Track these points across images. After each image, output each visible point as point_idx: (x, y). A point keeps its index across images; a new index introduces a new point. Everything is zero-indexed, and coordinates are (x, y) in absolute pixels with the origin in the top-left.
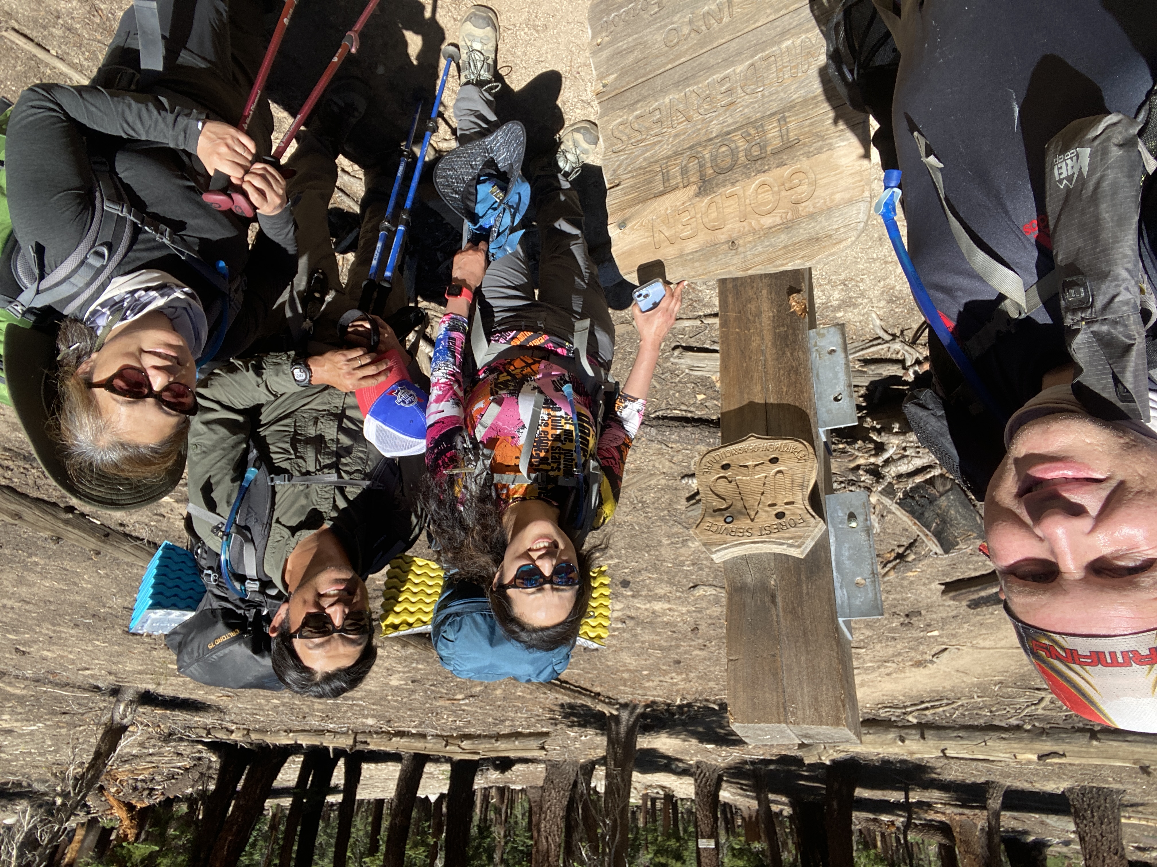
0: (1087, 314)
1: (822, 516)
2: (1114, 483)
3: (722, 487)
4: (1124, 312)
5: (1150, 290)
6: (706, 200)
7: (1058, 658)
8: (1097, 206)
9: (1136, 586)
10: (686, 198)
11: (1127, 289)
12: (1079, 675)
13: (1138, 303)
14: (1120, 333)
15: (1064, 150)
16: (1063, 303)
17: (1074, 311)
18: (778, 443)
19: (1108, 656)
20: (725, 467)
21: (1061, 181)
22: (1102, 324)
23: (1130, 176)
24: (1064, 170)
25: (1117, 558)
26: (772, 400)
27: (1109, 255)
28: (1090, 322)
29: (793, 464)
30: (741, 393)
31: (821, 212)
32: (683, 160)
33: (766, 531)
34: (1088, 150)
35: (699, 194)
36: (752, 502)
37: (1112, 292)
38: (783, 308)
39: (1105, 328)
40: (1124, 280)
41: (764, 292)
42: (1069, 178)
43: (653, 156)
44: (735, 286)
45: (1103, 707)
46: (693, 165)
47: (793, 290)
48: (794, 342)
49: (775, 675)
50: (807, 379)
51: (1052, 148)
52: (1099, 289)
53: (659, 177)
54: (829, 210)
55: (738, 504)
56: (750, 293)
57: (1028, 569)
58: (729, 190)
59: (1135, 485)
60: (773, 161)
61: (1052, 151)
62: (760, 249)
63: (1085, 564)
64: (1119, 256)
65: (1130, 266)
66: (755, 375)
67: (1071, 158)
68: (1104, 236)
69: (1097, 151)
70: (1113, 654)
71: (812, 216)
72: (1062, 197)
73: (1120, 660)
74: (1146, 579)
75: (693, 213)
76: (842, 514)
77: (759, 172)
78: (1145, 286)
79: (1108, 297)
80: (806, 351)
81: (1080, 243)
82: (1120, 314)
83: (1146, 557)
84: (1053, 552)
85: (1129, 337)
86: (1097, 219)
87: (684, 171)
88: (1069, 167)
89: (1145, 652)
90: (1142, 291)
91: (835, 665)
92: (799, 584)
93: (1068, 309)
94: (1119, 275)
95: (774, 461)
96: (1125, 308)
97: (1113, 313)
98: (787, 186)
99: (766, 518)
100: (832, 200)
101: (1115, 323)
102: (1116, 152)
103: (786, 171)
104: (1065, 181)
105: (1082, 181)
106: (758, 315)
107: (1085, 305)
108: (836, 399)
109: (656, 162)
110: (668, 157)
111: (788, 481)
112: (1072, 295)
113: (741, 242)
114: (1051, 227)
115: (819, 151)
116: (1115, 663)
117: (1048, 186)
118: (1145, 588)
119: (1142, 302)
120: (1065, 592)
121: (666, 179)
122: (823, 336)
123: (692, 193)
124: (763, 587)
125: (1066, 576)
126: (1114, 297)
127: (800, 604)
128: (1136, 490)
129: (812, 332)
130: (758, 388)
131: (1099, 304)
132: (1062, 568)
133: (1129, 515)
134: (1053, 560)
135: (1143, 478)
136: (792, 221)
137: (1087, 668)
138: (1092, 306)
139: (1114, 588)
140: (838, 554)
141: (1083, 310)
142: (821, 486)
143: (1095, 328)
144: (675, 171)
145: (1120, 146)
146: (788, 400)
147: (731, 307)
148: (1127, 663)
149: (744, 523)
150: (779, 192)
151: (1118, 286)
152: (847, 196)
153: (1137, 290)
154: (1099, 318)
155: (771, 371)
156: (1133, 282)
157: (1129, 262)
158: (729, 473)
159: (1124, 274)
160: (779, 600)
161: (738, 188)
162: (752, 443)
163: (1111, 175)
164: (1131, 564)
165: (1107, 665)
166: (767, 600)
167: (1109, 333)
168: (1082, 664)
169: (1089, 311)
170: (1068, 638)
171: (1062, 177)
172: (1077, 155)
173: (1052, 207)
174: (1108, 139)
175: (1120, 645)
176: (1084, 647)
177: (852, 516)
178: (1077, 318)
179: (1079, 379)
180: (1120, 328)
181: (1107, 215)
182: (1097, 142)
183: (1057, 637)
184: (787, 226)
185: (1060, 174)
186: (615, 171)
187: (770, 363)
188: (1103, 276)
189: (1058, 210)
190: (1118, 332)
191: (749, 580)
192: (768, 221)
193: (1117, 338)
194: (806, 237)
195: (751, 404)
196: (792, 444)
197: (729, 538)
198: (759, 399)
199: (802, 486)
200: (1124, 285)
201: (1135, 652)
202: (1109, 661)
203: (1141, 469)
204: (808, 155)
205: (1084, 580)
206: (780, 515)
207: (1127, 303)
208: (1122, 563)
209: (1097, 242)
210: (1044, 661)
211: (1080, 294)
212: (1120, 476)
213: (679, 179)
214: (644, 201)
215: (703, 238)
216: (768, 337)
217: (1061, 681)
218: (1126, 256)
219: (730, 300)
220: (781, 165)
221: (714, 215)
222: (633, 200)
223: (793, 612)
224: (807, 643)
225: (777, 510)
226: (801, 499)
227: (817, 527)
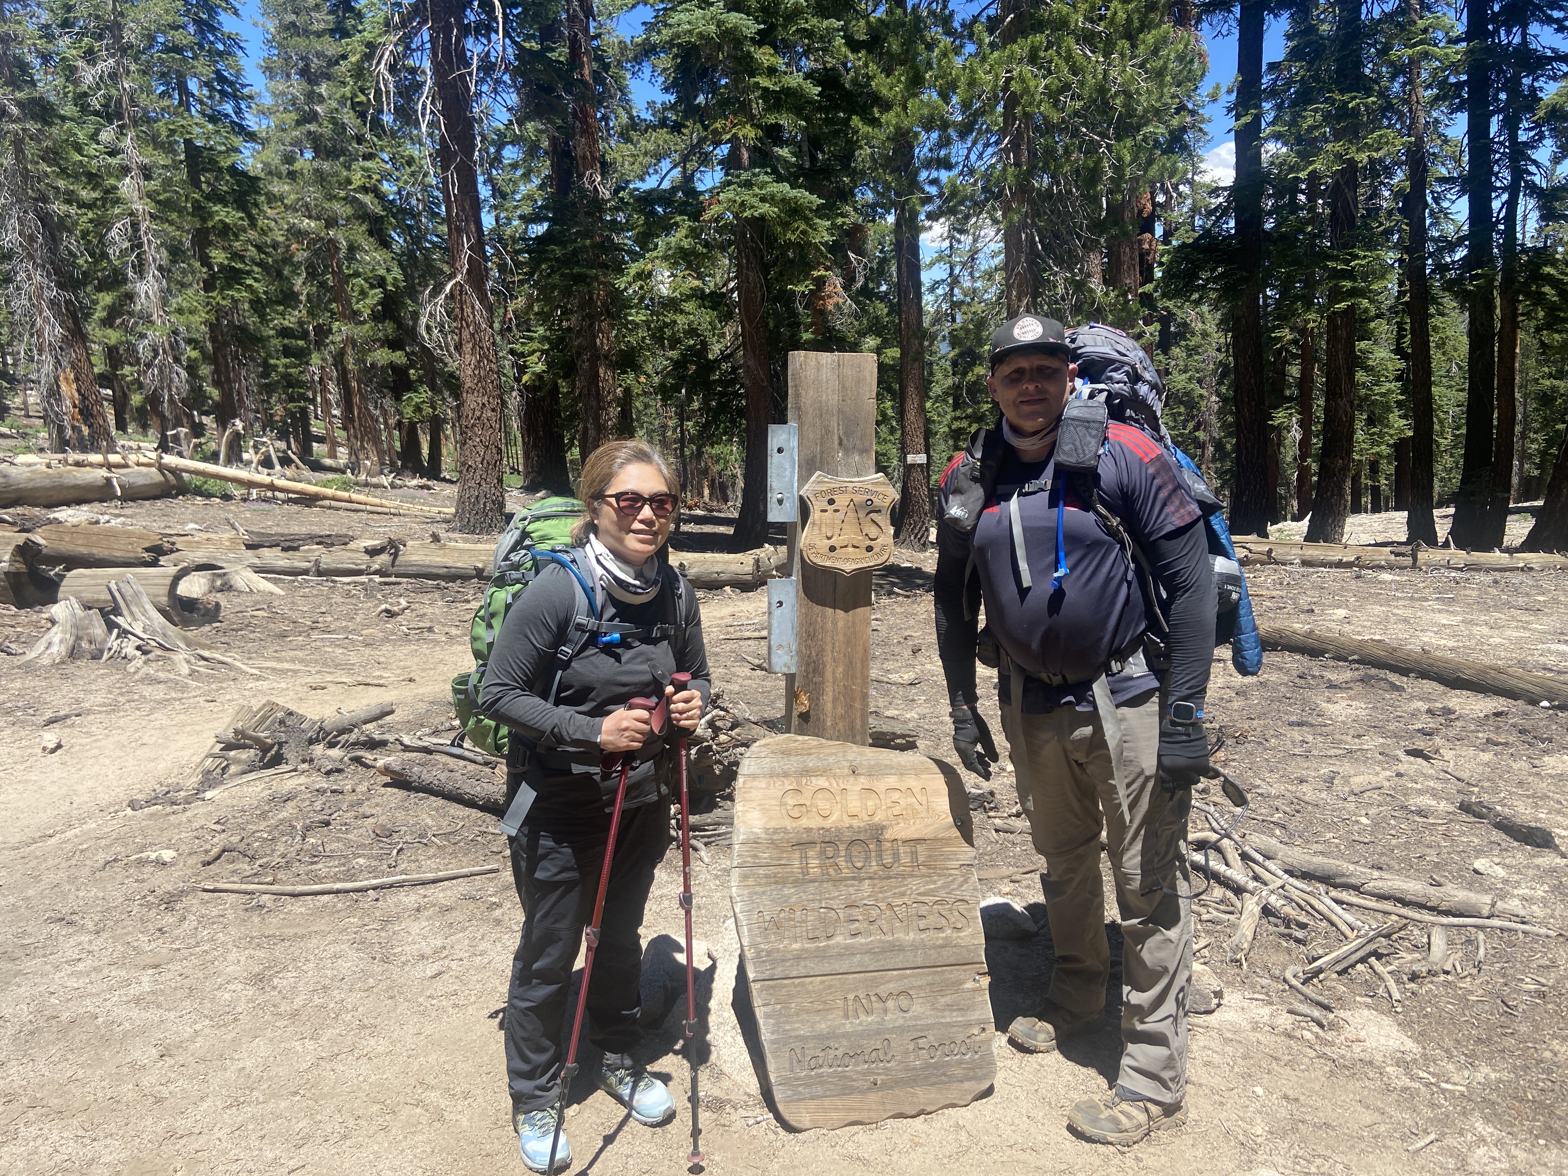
1: (801, 498)
3: (873, 531)
6: (876, 819)
10: (896, 828)
18: (828, 564)
20: (869, 549)
26: (830, 611)
29: (818, 543)
30: (854, 623)
31: (778, 775)
32: (897, 869)
33: (843, 491)
35: (883, 828)
36: (852, 514)
38: (815, 700)
41: (829, 724)
43: (927, 883)
44: (854, 737)
46: (888, 860)
47: (805, 717)
48: (808, 665)
49: (844, 387)
50: (801, 625)
53: (921, 859)
54: (772, 775)
55: (862, 514)
56: (841, 725)
58: (855, 823)
60: (815, 836)
62: (831, 760)
66: (841, 638)
71: (786, 775)
75: (890, 812)
76: (787, 504)
77: (828, 830)
80: (799, 652)
87: (896, 856)
91: (803, 393)
92: (822, 452)
95: (832, 549)
98: (804, 809)
99: (842, 501)
100: (768, 783)
103: (805, 822)
106: (835, 700)
108: (781, 603)
109: (923, 876)
110: (912, 876)
111: (824, 530)
113: (846, 771)
115: (776, 831)
121: (914, 854)
122: (785, 665)
123: (890, 831)
124: (847, 451)
127: (822, 437)
129: (793, 670)
130: (840, 624)
136: (802, 776)
140: (793, 473)
142: (799, 528)
144: (905, 859)
146: (817, 609)
147: (859, 714)
149: (860, 498)
150: (812, 805)
152: (756, 783)
155: (829, 639)
158: (868, 543)
160: (836, 442)
161: (847, 822)
162: (848, 567)
166: (845, 442)
177: (780, 502)
184: (806, 772)
186: (966, 881)
187: (829, 648)
191: (857, 458)
192: (822, 782)
194: (792, 758)
195: (846, 611)
196: (819, 561)
197: (870, 487)
198: (840, 613)
199: (814, 524)
204: (785, 831)
206: (831, 502)
213: (902, 850)
214: (935, 839)
215: (881, 786)
216: (828, 675)
219: (858, 722)
220: (809, 830)
221: (870, 803)
222: (948, 845)
223: (828, 431)
224: (821, 409)
225: (833, 507)
226: (815, 515)
227: (806, 490)
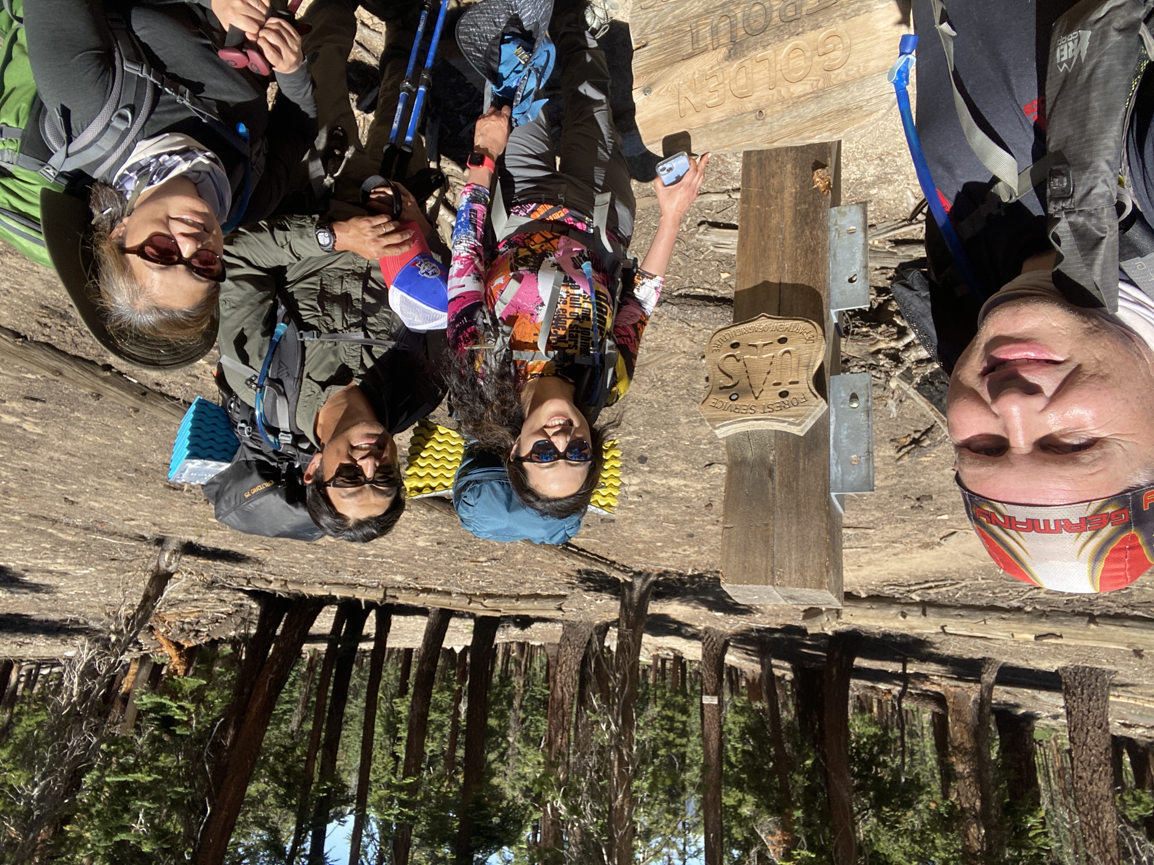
0: (1067, 204)
1: (824, 396)
2: (1071, 366)
3: (730, 365)
4: (1099, 205)
5: (1130, 182)
6: (736, 64)
7: (997, 523)
8: (1089, 93)
9: (1076, 461)
10: (714, 62)
11: (1105, 181)
12: (1014, 539)
13: (1115, 195)
14: (1093, 225)
15: (1068, 31)
16: (1048, 191)
17: (1057, 200)
18: (788, 323)
19: (1042, 524)
20: (735, 346)
21: (1061, 64)
22: (1079, 215)
23: (1125, 64)
24: (1065, 53)
25: (1063, 436)
26: (787, 279)
27: (1092, 145)
28: (1069, 212)
29: (801, 344)
30: (757, 271)
31: (854, 80)
32: (714, 19)
33: (769, 408)
34: (1089, 33)
35: (728, 57)
36: (757, 380)
37: (1090, 184)
38: (806, 183)
39: (1081, 220)
40: (1103, 172)
41: (789, 166)
42: (1069, 62)
43: (683, 13)
44: (759, 160)
45: (1032, 569)
46: (724, 25)
47: (818, 165)
48: (815, 220)
49: (766, 542)
50: (824, 260)
51: (1058, 27)
52: (1080, 180)
53: (688, 38)
54: (862, 79)
55: (745, 382)
56: (775, 167)
57: (981, 444)
58: (760, 54)
59: (1090, 369)
60: (808, 23)
61: (1057, 31)
62: (788, 119)
63: (1033, 441)
64: (1101, 147)
65: (1110, 158)
66: (772, 254)
67: (1073, 41)
68: (1090, 126)
69: (1097, 35)
70: (1046, 522)
71: (844, 85)
72: (1060, 82)
73: (1053, 527)
74: (1086, 456)
75: (721, 78)
76: (845, 395)
77: (792, 34)
78: (1126, 179)
79: (1086, 188)
80: (826, 230)
81: (1070, 132)
82: (1095, 207)
83: (1090, 436)
84: (1006, 429)
85: (1101, 230)
86: (1087, 109)
87: (715, 31)
88: (1070, 50)
89: (1075, 521)
90: (1120, 183)
91: (824, 534)
92: (796, 460)
93: (1052, 198)
94: (1098, 166)
95: (783, 341)
96: (1100, 201)
97: (1089, 205)
98: (821, 50)
99: (770, 396)
100: (865, 68)
101: (1090, 215)
102: (1115, 37)
103: (820, 35)
104: (1065, 65)
105: (1079, 66)
106: (781, 191)
107: (1065, 195)
108: (851, 281)
109: (686, 20)
110: (699, 16)
111: (794, 361)
112: (1056, 184)
113: (769, 111)
114: (1048, 112)
115: (857, 13)
116: (1047, 530)
117: (1049, 69)
118: (1084, 464)
119: (1119, 195)
120: (1012, 465)
121: (695, 41)
122: (844, 214)
123: (721, 56)
124: (762, 461)
125: (1014, 451)
126: (1091, 189)
127: (796, 479)
128: (1090, 373)
129: (834, 211)
130: (773, 268)
131: (1077, 196)
132: (1012, 443)
133: (1080, 396)
134: (1005, 436)
135: (1099, 362)
136: (823, 90)
137: (1022, 533)
138: (1072, 196)
139: (1055, 462)
140: (837, 433)
141: (1065, 199)
142: (827, 367)
143: (1073, 218)
144: (705, 31)
145: (1120, 31)
146: (802, 280)
147: (753, 182)
148: (1058, 530)
149: (748, 401)
150: (812, 57)
151: (1096, 178)
152: (882, 63)
153: (1115, 182)
154: (1077, 209)
155: (788, 250)
156: (1111, 174)
157: (1110, 154)
158: (737, 352)
159: (1104, 166)
160: (776, 474)
161: (769, 52)
162: (763, 323)
163: (1106, 62)
164: (1076, 442)
165: (1040, 531)
166: (765, 473)
167: (1084, 225)
168: (1017, 530)
169: (1069, 202)
170: (1008, 506)
171: (1063, 59)
172: (1079, 38)
173: (1051, 92)
174: (1109, 23)
175: (1053, 514)
176: (1021, 514)
177: (854, 397)
178: (1059, 207)
179: (1059, 267)
180: (1094, 221)
181: (1096, 104)
182: (1098, 25)
183: (999, 505)
184: (818, 95)
185: (1062, 56)
186: (643, 30)
187: (789, 241)
188: (1084, 167)
189: (1055, 94)
190: (1091, 224)
191: (749, 454)
192: (798, 89)
193: (1090, 230)
194: (836, 107)
195: (766, 283)
196: (801, 325)
197: (733, 415)
198: (773, 279)
200: (1102, 178)
201: (1067, 521)
202: (1042, 528)
203: (1098, 354)
204: (845, 17)
205: (1031, 455)
206: (784, 394)
207: (1102, 196)
208: (1067, 441)
209: (1083, 132)
210: (983, 526)
211: (1062, 183)
212: (1077, 361)
213: (709, 40)
214: (671, 64)
215: (730, 106)
216: (789, 214)
217: (998, 544)
218: (1108, 148)
219: (753, 174)
220: (816, 27)
221: (743, 81)
222: (659, 62)
223: (788, 486)
224: (799, 515)
225: (782, 389)
226: (806, 379)
227: (819, 407)
